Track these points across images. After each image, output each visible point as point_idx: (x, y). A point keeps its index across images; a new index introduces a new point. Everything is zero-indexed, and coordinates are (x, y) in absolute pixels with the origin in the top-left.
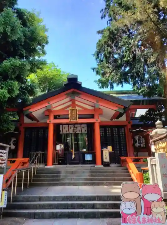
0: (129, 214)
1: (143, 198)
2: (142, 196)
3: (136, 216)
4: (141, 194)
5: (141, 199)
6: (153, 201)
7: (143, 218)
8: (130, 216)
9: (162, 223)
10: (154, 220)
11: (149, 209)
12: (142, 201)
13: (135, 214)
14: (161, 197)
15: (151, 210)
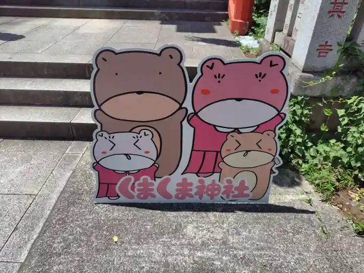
0: (127, 173)
1: (193, 118)
2: (191, 110)
3: (155, 178)
4: (188, 104)
5: (185, 123)
6: (237, 130)
7: (178, 185)
8: (128, 176)
9: (250, 198)
10: (223, 190)
11: (210, 157)
12: (188, 131)
13: (154, 171)
14: (279, 114)
15: (219, 159)
